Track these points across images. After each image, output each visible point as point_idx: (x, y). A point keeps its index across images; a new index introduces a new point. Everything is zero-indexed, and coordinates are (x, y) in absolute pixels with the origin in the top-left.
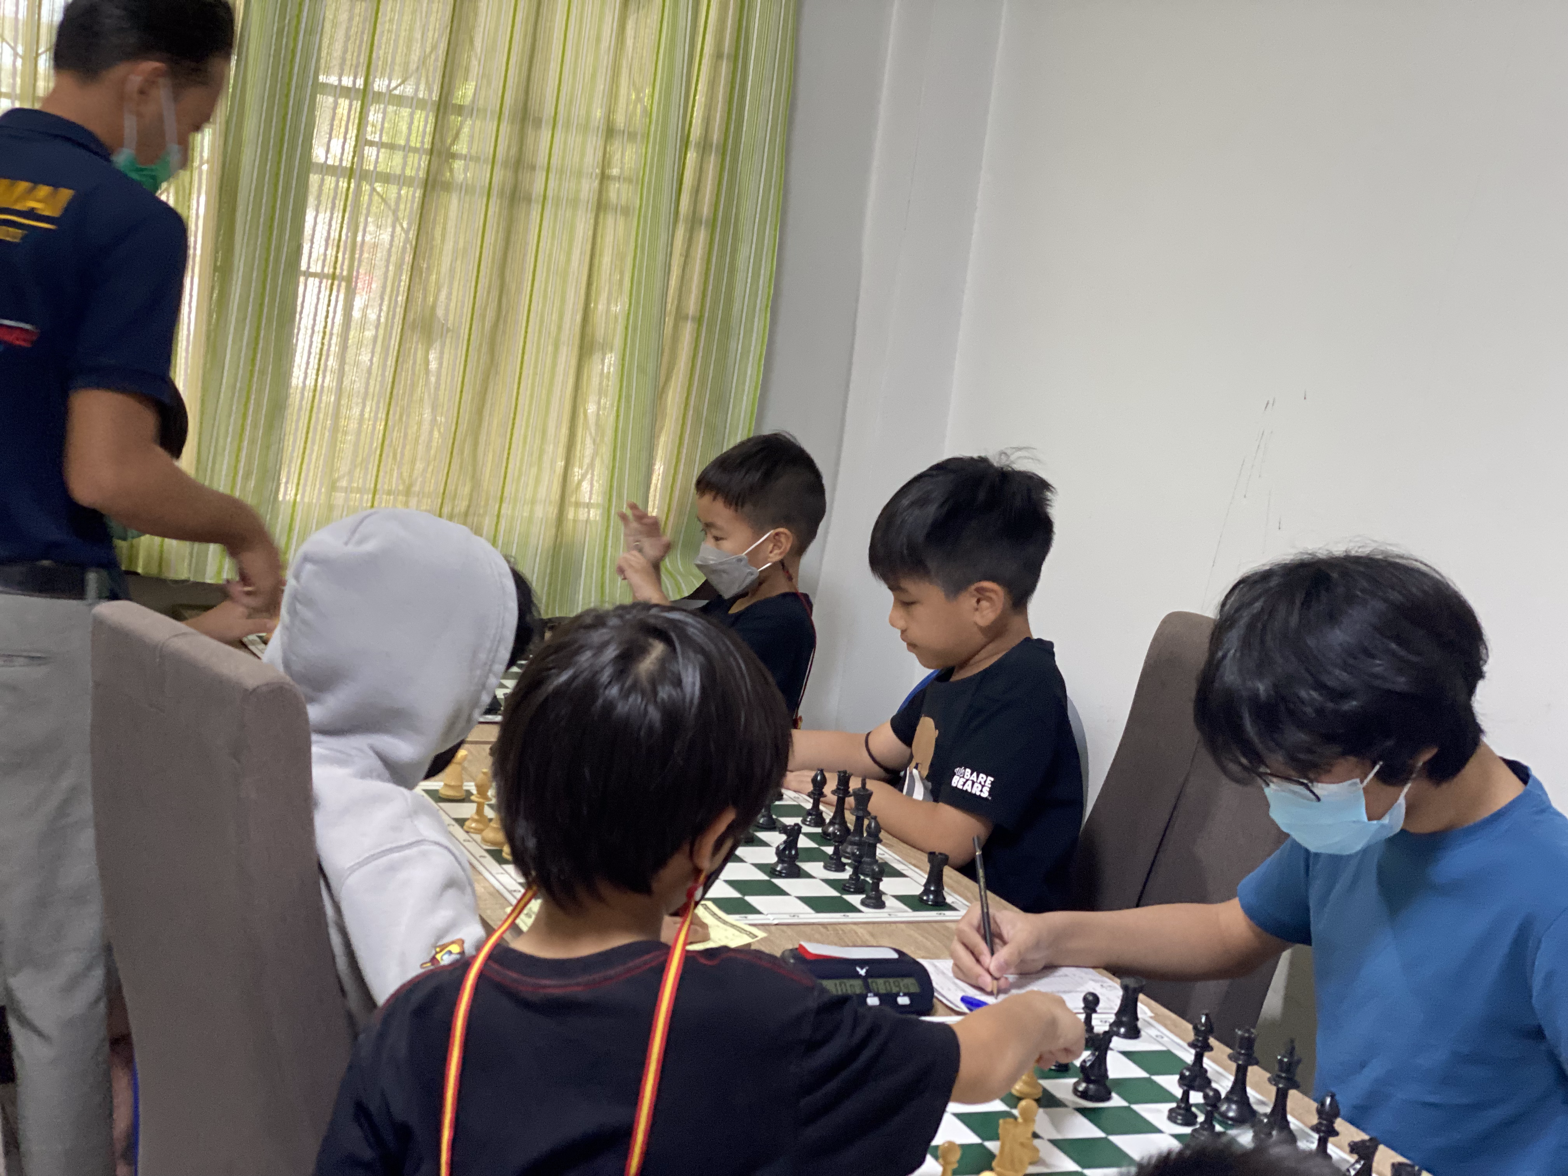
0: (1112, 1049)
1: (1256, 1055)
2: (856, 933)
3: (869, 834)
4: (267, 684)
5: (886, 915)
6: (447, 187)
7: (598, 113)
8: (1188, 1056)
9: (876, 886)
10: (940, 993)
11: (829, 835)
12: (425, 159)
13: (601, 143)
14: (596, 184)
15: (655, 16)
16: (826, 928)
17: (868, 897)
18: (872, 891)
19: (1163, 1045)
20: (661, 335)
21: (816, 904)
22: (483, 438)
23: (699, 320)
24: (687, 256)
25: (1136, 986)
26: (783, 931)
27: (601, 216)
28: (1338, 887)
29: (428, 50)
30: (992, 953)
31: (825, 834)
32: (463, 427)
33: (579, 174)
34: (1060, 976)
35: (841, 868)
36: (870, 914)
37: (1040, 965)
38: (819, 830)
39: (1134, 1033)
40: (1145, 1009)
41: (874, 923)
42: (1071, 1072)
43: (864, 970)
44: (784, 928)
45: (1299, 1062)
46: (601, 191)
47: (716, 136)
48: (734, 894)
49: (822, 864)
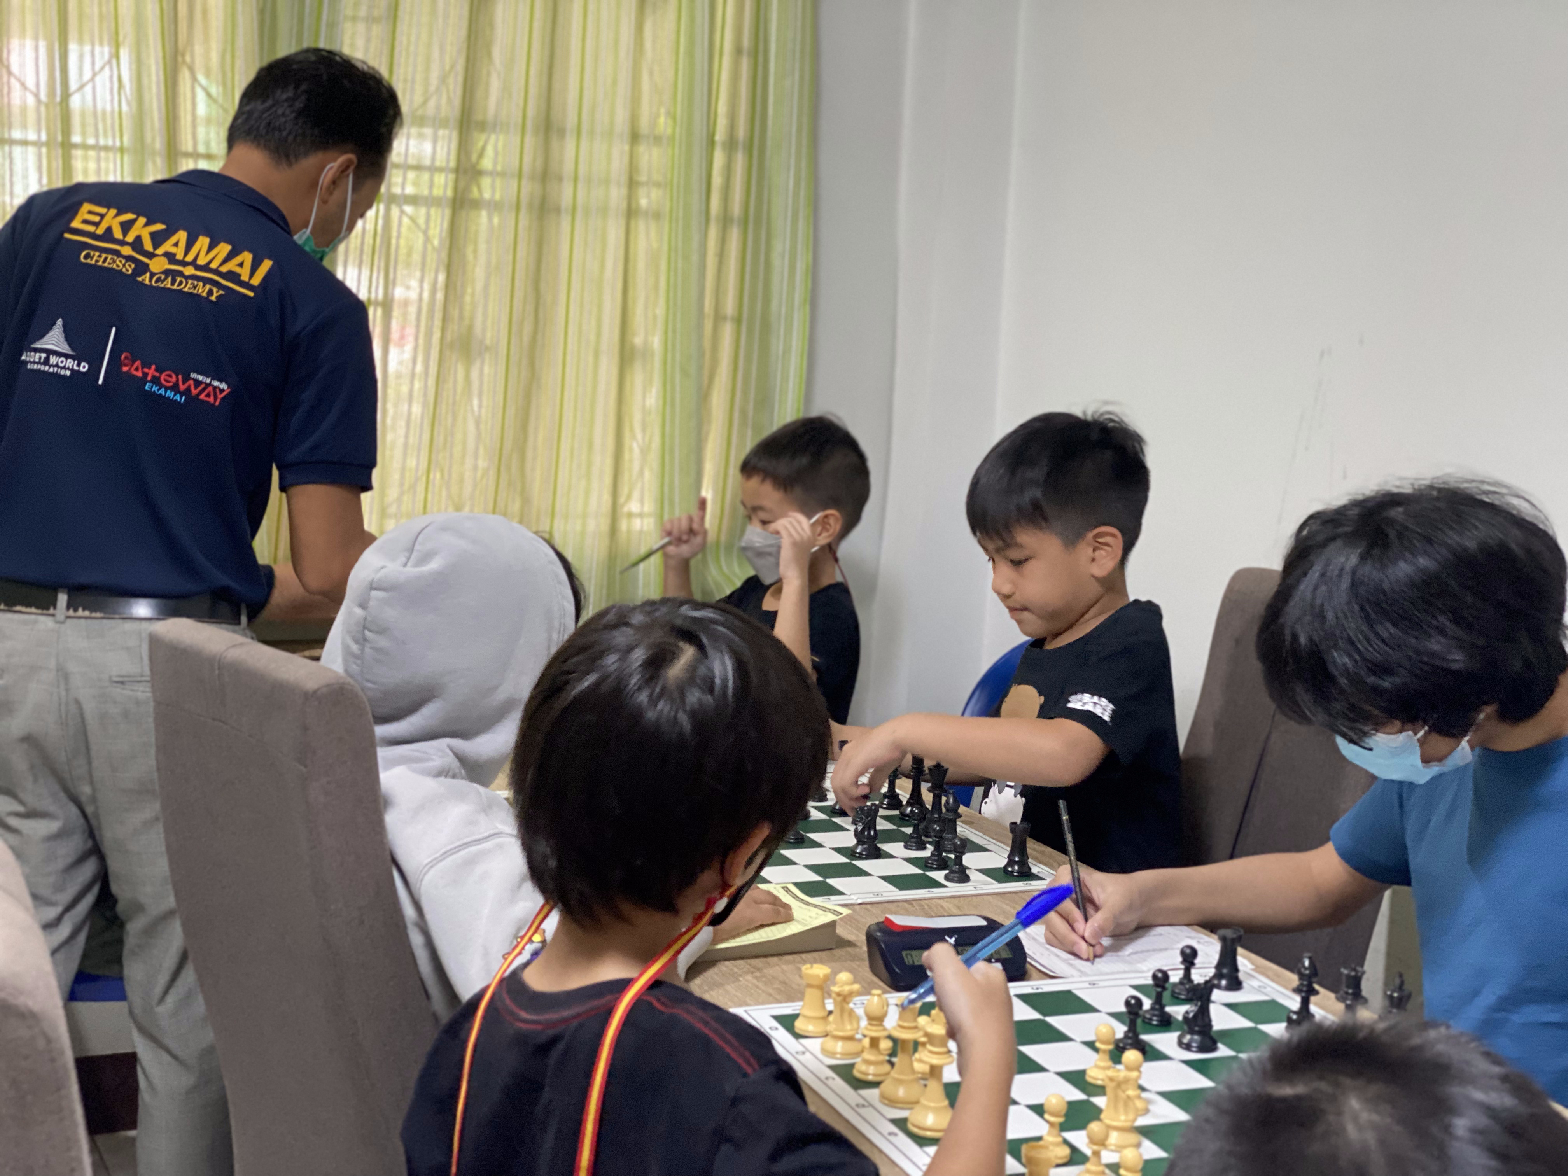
0: (1213, 1002)
1: (1364, 993)
2: (942, 907)
3: (947, 810)
4: (328, 686)
5: (972, 888)
6: (476, 204)
7: (621, 117)
8: (1294, 1003)
9: (959, 860)
10: (1032, 958)
11: (907, 816)
12: (452, 177)
13: (627, 148)
14: (624, 191)
15: (672, 15)
16: (912, 904)
17: (952, 872)
18: (956, 865)
19: (1266, 994)
20: (700, 337)
21: (899, 882)
22: (529, 454)
23: (738, 320)
24: (721, 255)
25: (1235, 936)
26: (867, 909)
27: (633, 222)
28: (1435, 820)
29: (447, 67)
30: (1086, 920)
31: (903, 815)
32: (508, 445)
33: (607, 181)
34: (1155, 935)
35: (921, 847)
36: (955, 889)
37: (1133, 926)
38: (897, 812)
39: (1235, 984)
40: (1245, 961)
41: (959, 897)
42: (1173, 1026)
43: (954, 939)
44: (868, 907)
45: (1409, 996)
46: (631, 197)
47: (741, 132)
48: (815, 878)
49: (902, 844)
